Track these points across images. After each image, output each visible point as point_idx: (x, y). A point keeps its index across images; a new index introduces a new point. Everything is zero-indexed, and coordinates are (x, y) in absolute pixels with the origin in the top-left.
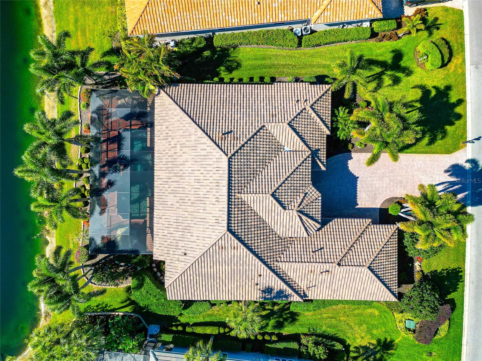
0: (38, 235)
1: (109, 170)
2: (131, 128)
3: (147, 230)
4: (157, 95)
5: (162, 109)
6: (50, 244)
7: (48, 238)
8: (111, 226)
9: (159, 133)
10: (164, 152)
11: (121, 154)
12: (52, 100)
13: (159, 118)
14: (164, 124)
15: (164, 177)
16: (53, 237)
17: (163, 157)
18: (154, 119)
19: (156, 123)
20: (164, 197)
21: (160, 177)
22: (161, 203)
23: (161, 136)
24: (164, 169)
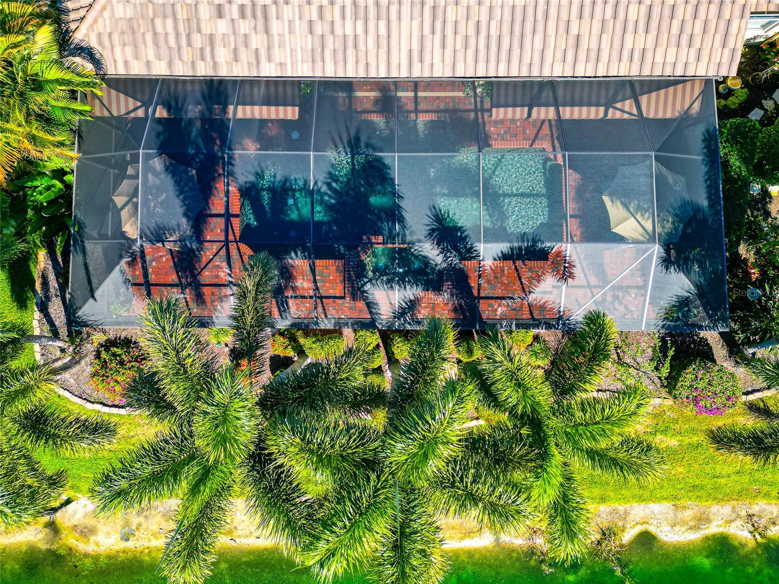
0: (618, 572)
1: (391, 237)
2: (237, 216)
3: (618, 115)
4: (97, 63)
5: (149, 37)
6: (652, 529)
7: (627, 537)
8: (589, 286)
9: (243, 55)
10: (319, 29)
11: (324, 188)
12: (141, 519)
13: (187, 54)
14: (206, 29)
15: (416, 24)
16: (626, 513)
17: (338, 31)
18: (194, 81)
19: (203, 70)
20: (493, 24)
21: (415, 47)
22: (516, 44)
23: (254, 45)
24: (382, 24)
